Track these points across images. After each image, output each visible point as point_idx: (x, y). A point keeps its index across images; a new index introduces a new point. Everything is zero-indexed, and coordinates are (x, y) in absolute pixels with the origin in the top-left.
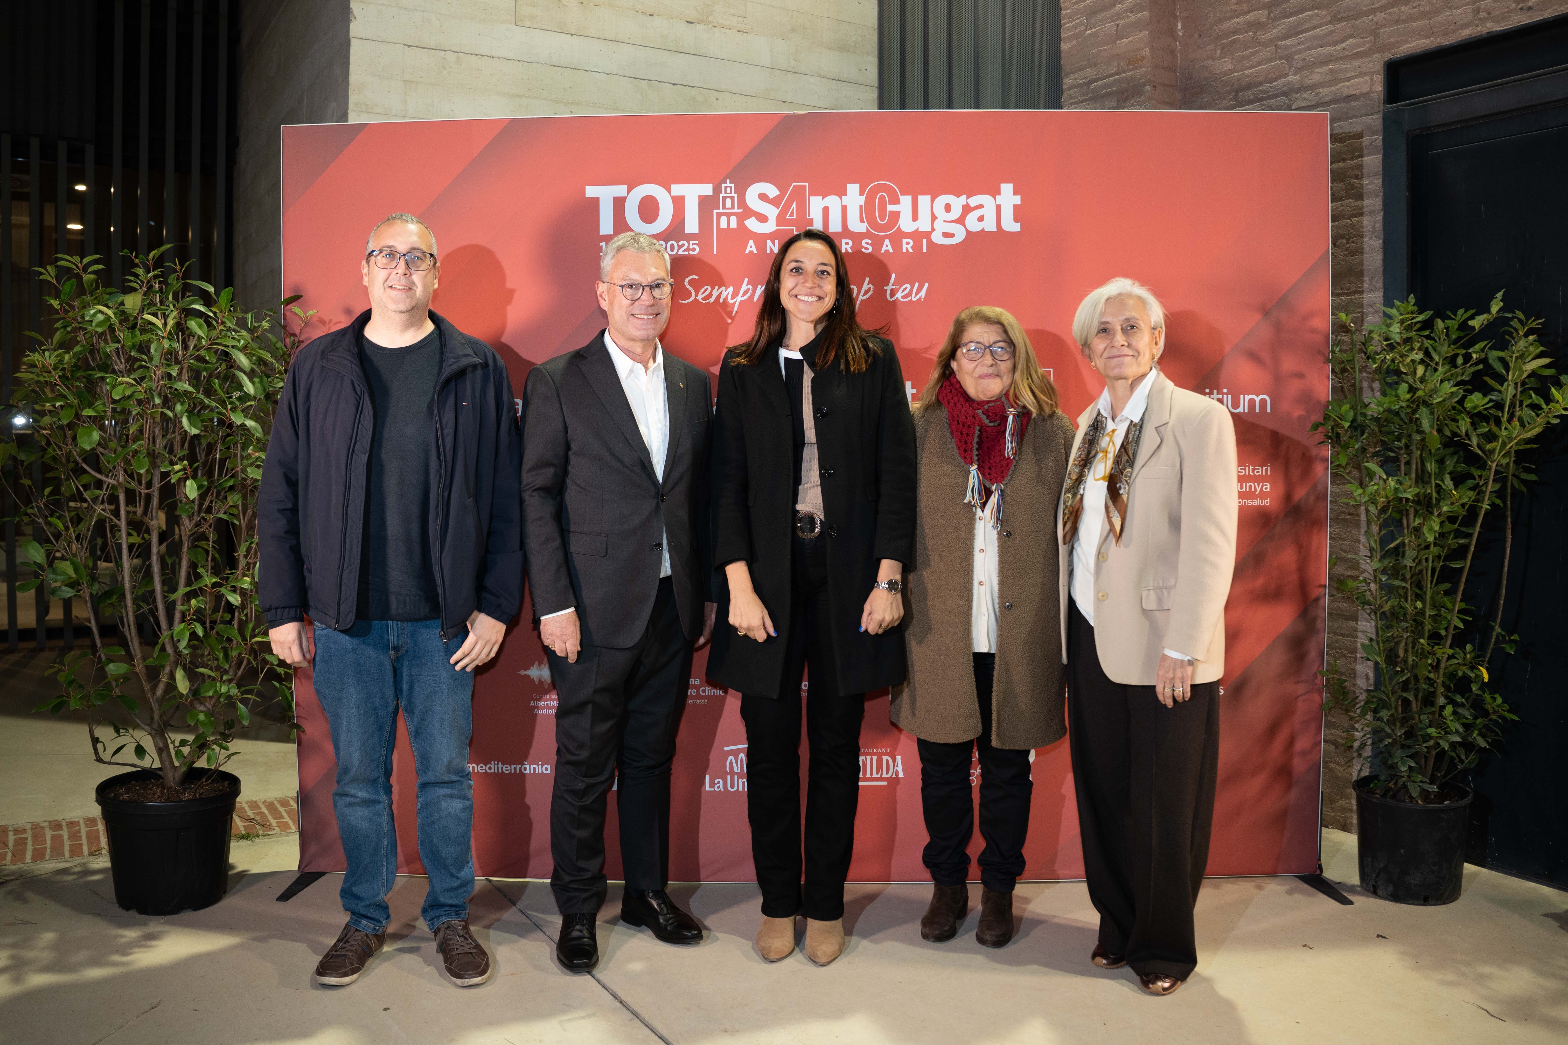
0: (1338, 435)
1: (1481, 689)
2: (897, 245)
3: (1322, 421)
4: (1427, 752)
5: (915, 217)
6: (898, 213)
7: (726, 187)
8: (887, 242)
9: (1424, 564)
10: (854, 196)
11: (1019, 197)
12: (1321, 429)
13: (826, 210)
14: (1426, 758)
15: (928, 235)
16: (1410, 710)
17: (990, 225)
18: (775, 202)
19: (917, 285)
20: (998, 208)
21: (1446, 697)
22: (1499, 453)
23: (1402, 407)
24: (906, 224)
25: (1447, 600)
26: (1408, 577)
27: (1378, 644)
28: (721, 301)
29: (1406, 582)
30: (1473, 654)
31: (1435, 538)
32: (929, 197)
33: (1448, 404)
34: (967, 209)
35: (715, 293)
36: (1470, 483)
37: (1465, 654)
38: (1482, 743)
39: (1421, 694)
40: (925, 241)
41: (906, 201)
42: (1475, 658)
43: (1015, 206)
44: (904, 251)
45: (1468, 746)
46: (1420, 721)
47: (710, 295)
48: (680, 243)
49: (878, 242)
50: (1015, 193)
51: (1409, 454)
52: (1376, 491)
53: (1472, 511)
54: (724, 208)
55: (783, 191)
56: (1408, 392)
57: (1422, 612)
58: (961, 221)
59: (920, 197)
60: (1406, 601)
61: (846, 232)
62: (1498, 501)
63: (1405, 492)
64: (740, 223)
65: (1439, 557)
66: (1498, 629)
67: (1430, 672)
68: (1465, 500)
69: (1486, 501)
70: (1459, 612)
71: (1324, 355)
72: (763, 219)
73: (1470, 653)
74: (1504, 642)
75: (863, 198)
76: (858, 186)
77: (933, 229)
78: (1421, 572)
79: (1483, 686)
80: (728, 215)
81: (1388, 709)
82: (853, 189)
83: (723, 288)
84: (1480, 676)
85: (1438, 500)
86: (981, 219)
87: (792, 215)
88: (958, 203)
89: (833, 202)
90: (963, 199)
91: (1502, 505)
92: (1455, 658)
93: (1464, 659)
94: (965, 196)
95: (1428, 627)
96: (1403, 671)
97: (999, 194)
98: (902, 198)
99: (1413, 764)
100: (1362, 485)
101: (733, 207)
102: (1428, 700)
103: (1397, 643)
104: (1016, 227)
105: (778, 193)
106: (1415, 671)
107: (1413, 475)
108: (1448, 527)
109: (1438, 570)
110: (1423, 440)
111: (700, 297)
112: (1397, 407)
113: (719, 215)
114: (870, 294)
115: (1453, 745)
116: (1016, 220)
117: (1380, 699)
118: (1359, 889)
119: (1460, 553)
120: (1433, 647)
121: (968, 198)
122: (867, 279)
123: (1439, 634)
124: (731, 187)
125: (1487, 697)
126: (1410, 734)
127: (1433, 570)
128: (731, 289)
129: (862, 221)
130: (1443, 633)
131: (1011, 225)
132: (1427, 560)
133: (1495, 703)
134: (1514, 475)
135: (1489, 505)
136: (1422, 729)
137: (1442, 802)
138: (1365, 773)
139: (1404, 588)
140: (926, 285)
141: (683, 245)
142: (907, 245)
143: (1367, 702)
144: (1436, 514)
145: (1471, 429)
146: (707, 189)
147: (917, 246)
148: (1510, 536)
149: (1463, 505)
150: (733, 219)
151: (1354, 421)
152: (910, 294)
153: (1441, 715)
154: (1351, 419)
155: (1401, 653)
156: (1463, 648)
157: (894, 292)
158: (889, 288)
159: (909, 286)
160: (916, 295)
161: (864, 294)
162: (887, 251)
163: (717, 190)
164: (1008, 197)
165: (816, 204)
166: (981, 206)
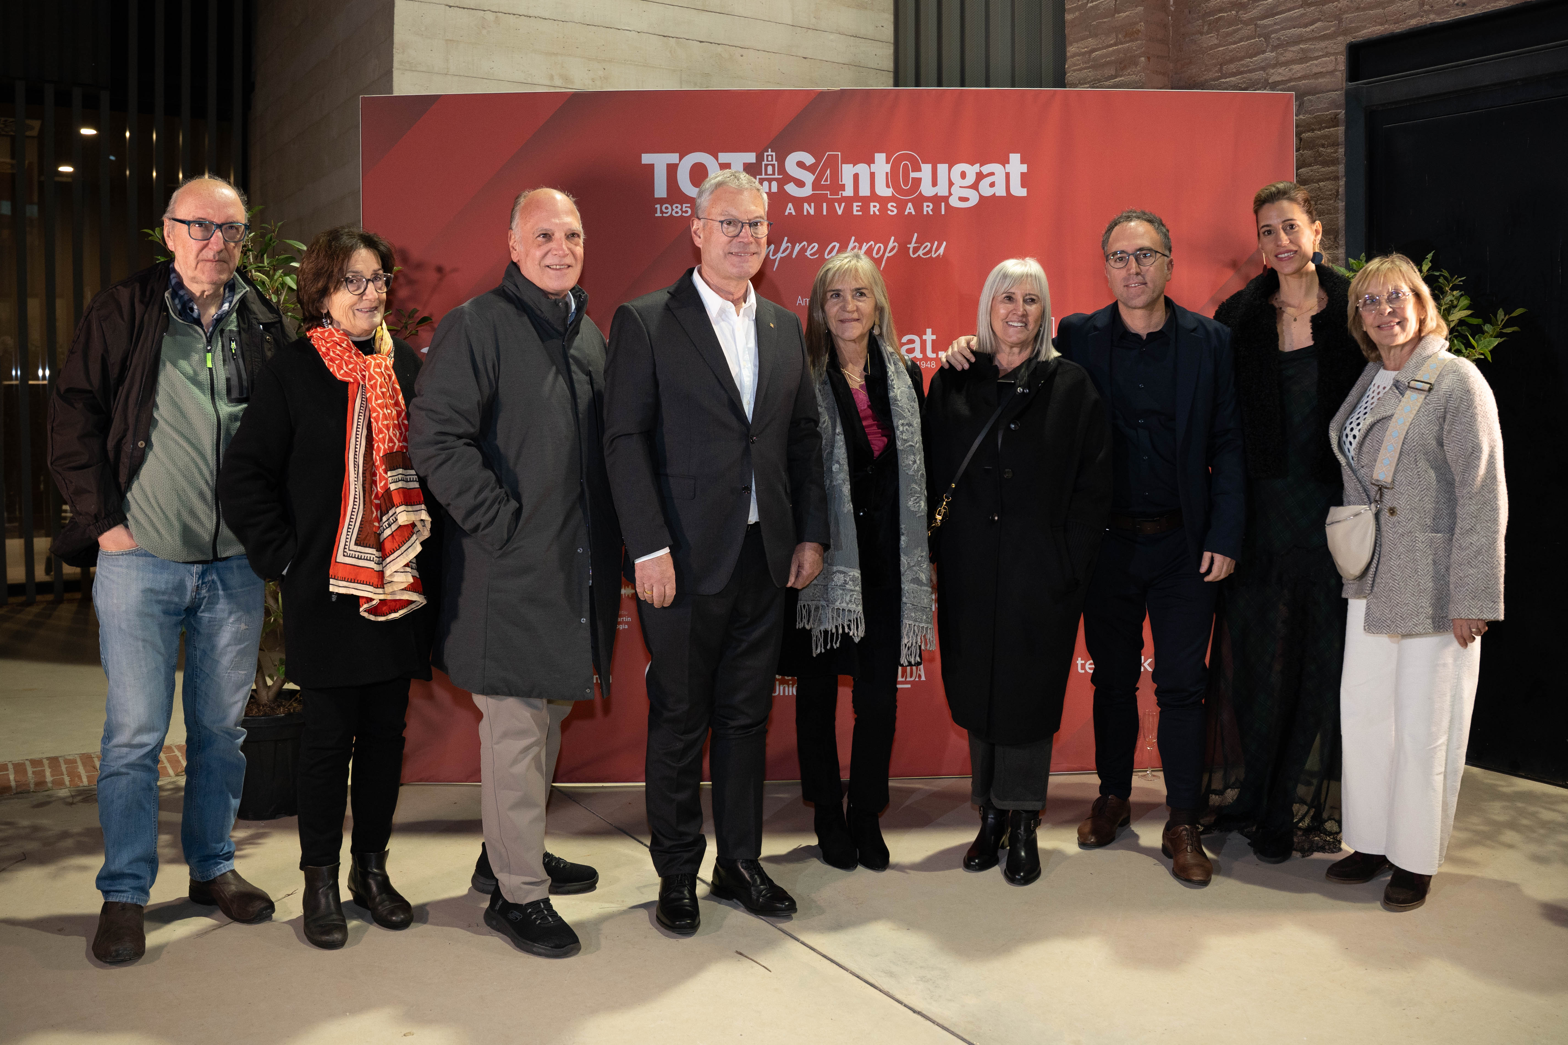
2: (918, 207)
5: (935, 183)
6: (921, 179)
7: (768, 156)
8: (910, 205)
10: (881, 165)
11: (1025, 166)
13: (856, 177)
15: (946, 199)
17: (1000, 191)
18: (811, 169)
19: (936, 243)
20: (1008, 175)
24: (927, 189)
32: (947, 165)
34: (980, 176)
40: (943, 204)
41: (927, 168)
43: (1022, 174)
44: (925, 213)
50: (1022, 162)
54: (766, 174)
55: (818, 159)
58: (975, 186)
59: (939, 165)
61: (874, 197)
64: (781, 187)
72: (800, 184)
75: (889, 165)
76: (883, 156)
77: (950, 194)
80: (770, 181)
82: (880, 157)
86: (992, 185)
87: (826, 180)
88: (972, 171)
89: (862, 169)
90: (976, 168)
94: (978, 165)
97: (1008, 163)
98: (924, 166)
101: (774, 174)
104: (1022, 192)
105: (814, 161)
113: (762, 180)
114: (895, 251)
116: (1023, 186)
121: (980, 167)
122: (893, 238)
124: (772, 156)
129: (888, 186)
131: (1019, 191)
140: (945, 243)
142: (928, 208)
146: (751, 158)
147: (937, 209)
150: (774, 185)
152: (930, 251)
157: (916, 250)
158: (911, 246)
159: (929, 244)
160: (936, 252)
161: (890, 252)
162: (910, 213)
163: (760, 158)
164: (1016, 165)
165: (847, 171)
166: (992, 174)
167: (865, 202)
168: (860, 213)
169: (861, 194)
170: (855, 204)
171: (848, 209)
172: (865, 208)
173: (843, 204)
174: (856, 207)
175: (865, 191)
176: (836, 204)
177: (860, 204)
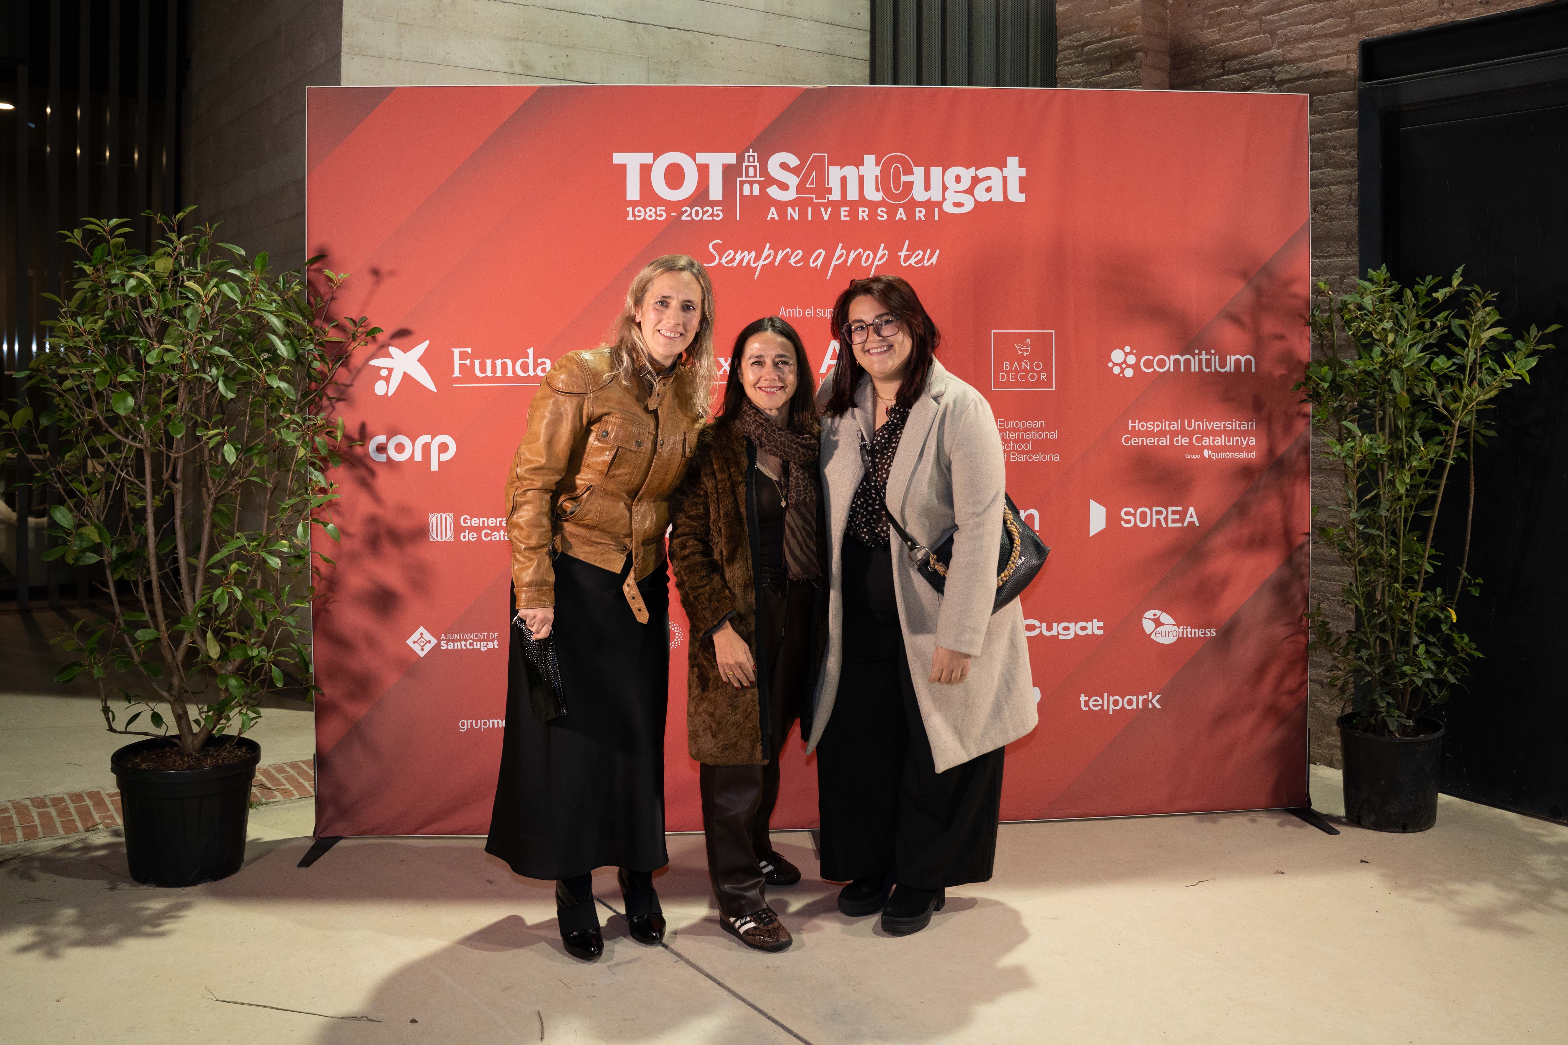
0: (1318, 394)
1: (1451, 629)
2: (910, 213)
3: (1303, 380)
4: (1404, 689)
5: (927, 188)
6: (912, 183)
7: (749, 157)
8: (901, 210)
9: (1398, 513)
10: (871, 167)
11: (1024, 169)
12: (1302, 388)
13: (844, 180)
14: (1402, 693)
15: (939, 204)
16: (1388, 650)
17: (997, 196)
18: (795, 171)
19: (929, 251)
20: (1005, 179)
21: (1420, 637)
22: (1462, 411)
23: (1375, 369)
24: (919, 194)
25: (1418, 547)
26: (1383, 525)
27: (1357, 588)
28: (744, 264)
29: (1381, 531)
30: (1443, 596)
31: (1407, 490)
32: (940, 168)
33: (1416, 367)
34: (976, 181)
35: (738, 257)
36: (1438, 439)
37: (1436, 597)
38: (1452, 679)
39: (1397, 634)
40: (936, 210)
41: (919, 171)
42: (1444, 600)
43: (1020, 178)
44: (917, 219)
45: (1441, 683)
46: (1397, 660)
47: (733, 259)
48: (705, 209)
49: (892, 211)
50: (1021, 166)
51: (1384, 412)
52: (1352, 447)
53: (1439, 466)
54: (747, 176)
55: (803, 161)
56: (1381, 356)
57: (1396, 558)
58: (970, 191)
59: (932, 168)
60: (1382, 548)
61: (863, 201)
62: (1463, 455)
63: (1379, 447)
64: (763, 190)
65: (1411, 506)
66: (1465, 574)
67: (1404, 614)
68: (1433, 456)
69: (1452, 455)
70: (1429, 558)
71: (1305, 319)
72: (784, 187)
73: (1440, 595)
74: (1470, 585)
75: (879, 168)
76: (874, 157)
77: (944, 199)
78: (1395, 521)
79: (1452, 626)
80: (751, 183)
81: (1367, 649)
82: (870, 160)
83: (746, 253)
84: (1449, 617)
85: (1409, 456)
86: (989, 190)
87: (812, 183)
88: (967, 174)
89: (850, 172)
90: (972, 171)
91: (1466, 458)
92: (1427, 601)
93: (1435, 601)
94: (974, 168)
95: (1402, 572)
96: (1379, 612)
97: (1006, 166)
98: (915, 169)
99: (1390, 700)
100: (1341, 441)
101: (755, 176)
102: (1404, 640)
103: (1374, 588)
104: (1021, 198)
105: (798, 162)
106: (1392, 613)
107: (1387, 431)
108: (1419, 479)
109: (1410, 519)
110: (1395, 398)
111: (723, 261)
112: (1371, 368)
113: (742, 183)
114: (885, 259)
115: (1426, 682)
116: (1021, 191)
117: (1360, 640)
118: (1344, 820)
119: (1428, 503)
120: (1406, 590)
121: (976, 170)
122: (882, 245)
123: (1412, 578)
124: (753, 156)
125: (1456, 636)
126: (1387, 672)
127: (1406, 519)
128: (753, 254)
129: (878, 190)
130: (1416, 577)
131: (1017, 196)
132: (1400, 509)
133: (1463, 641)
134: (1476, 431)
135: (1453, 459)
136: (1398, 667)
137: (1418, 736)
138: (1348, 710)
139: (1379, 536)
140: (938, 251)
141: (708, 211)
142: (920, 214)
143: (1349, 643)
144: (1407, 467)
145: (1436, 390)
146: (731, 158)
147: (929, 214)
148: (1473, 488)
149: (1431, 460)
150: (756, 188)
151: (1333, 382)
152: (922, 259)
153: (1414, 654)
154: (1329, 379)
155: (1378, 596)
156: (1434, 591)
157: (907, 258)
158: (903, 254)
159: (921, 253)
160: (929, 260)
161: (880, 260)
162: (901, 219)
163: (740, 159)
164: (1014, 169)
165: (834, 174)
166: (989, 178)
167: (854, 206)
168: (848, 219)
169: (849, 198)
170: (842, 209)
171: (835, 214)
172: (853, 213)
173: (830, 209)
174: (843, 212)
175: (853, 195)
176: (822, 209)
177: (848, 209)
